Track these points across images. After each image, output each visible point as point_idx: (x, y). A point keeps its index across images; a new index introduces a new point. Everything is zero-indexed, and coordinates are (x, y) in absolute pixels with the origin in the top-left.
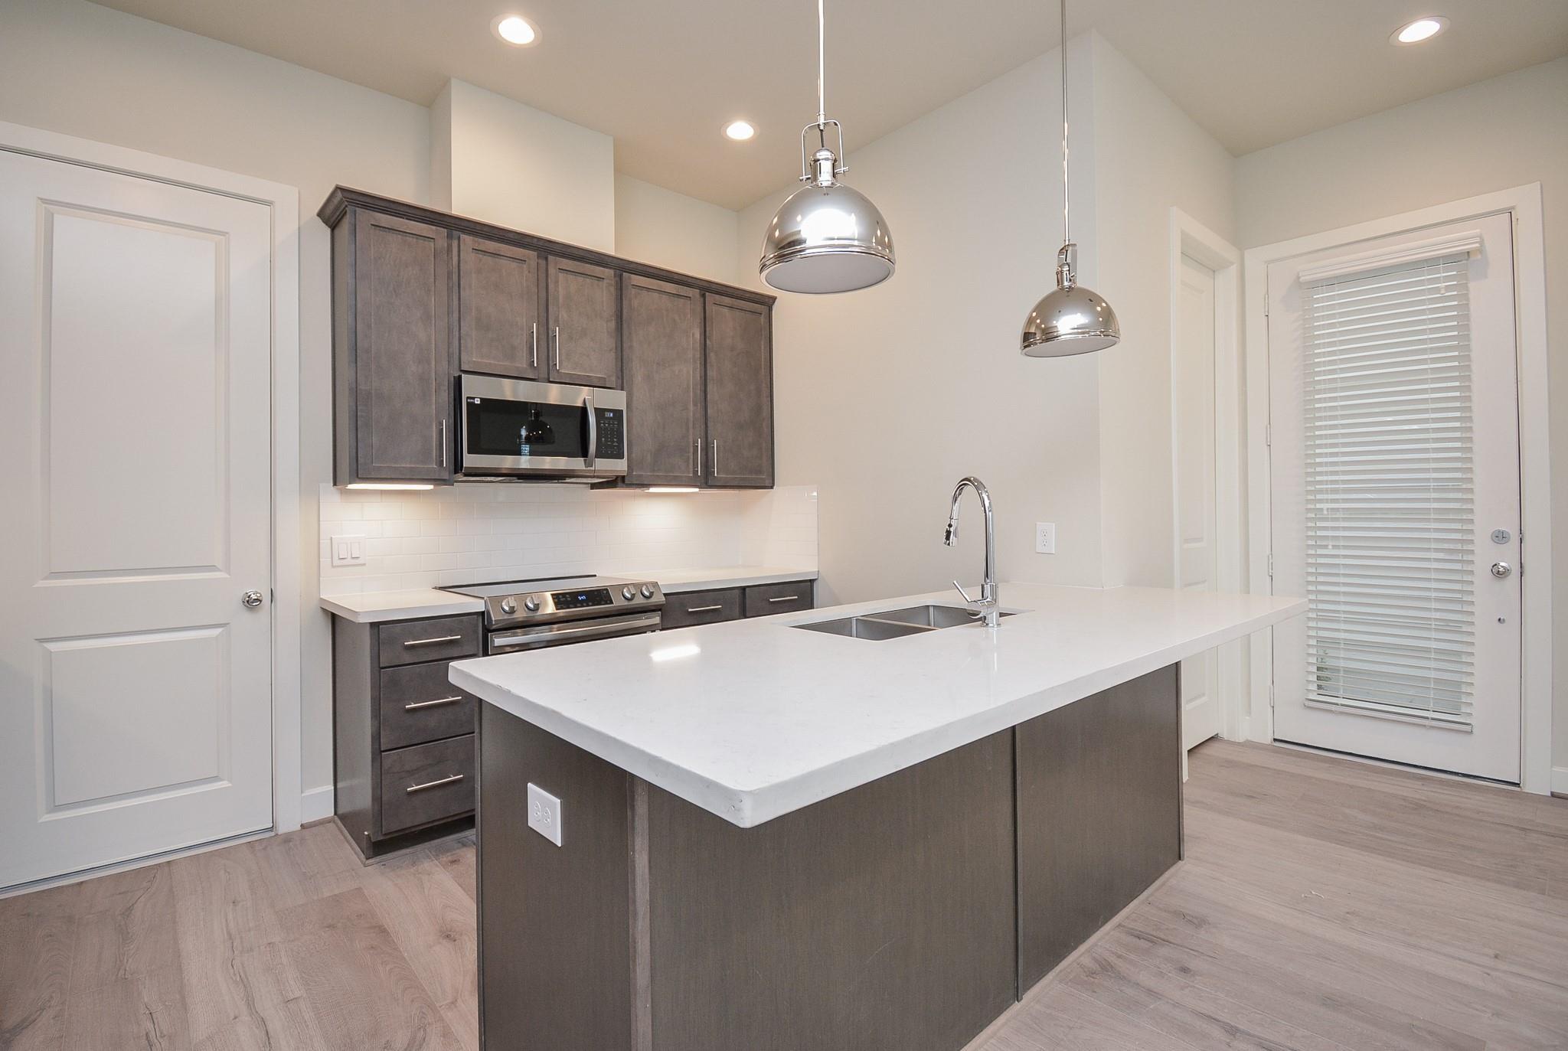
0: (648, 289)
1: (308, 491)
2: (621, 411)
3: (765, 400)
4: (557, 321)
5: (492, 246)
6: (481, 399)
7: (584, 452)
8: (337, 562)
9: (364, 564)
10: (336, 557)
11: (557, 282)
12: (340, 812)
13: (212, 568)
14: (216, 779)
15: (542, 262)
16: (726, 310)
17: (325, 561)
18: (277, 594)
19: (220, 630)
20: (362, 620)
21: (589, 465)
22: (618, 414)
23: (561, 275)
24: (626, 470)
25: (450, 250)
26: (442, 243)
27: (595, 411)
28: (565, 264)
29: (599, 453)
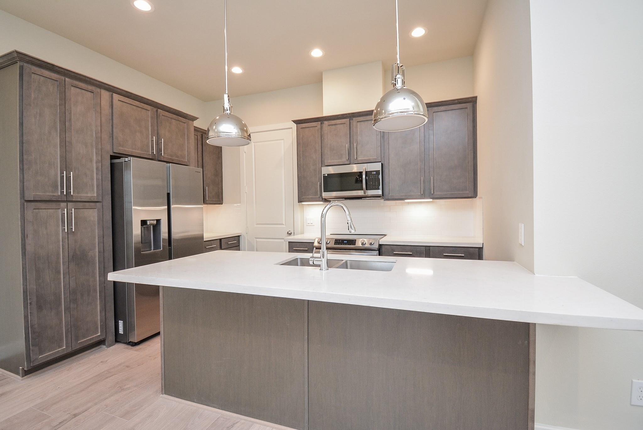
4: (356, 142)
5: (334, 122)
6: (327, 174)
7: (362, 189)
9: (314, 226)
10: (307, 223)
11: (357, 126)
13: (282, 224)
15: (351, 121)
16: (442, 113)
18: (295, 232)
19: (283, 240)
21: (365, 193)
22: (378, 172)
23: (358, 124)
24: (379, 192)
25: (321, 128)
26: (319, 126)
27: (366, 172)
28: (360, 119)
29: (368, 188)
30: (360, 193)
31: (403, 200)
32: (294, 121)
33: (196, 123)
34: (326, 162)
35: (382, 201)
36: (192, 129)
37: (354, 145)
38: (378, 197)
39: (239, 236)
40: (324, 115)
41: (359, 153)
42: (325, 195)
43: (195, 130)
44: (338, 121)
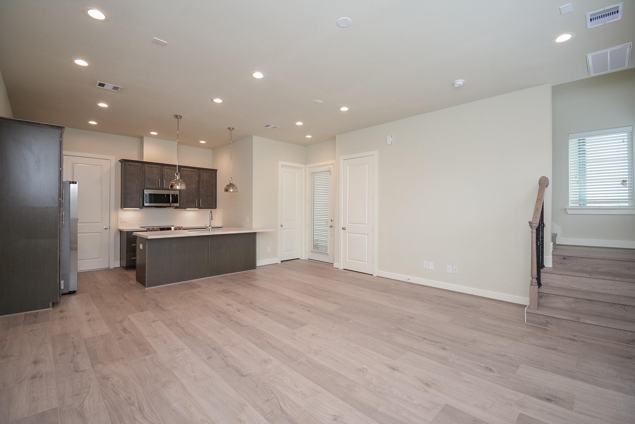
0: (185, 170)
1: (116, 209)
2: (178, 195)
3: (215, 191)
4: (164, 179)
5: (151, 166)
6: (148, 194)
7: (169, 202)
8: (121, 222)
11: (165, 171)
12: (122, 266)
13: (99, 223)
14: (99, 258)
15: (162, 167)
16: (205, 173)
17: (119, 222)
18: (110, 227)
19: (100, 233)
20: (125, 231)
23: (166, 169)
24: (178, 205)
25: (143, 167)
27: (172, 195)
28: (167, 167)
29: (173, 202)
30: (169, 205)
31: (186, 208)
32: (119, 160)
38: (177, 207)
41: (166, 184)
42: (145, 205)
44: (154, 166)
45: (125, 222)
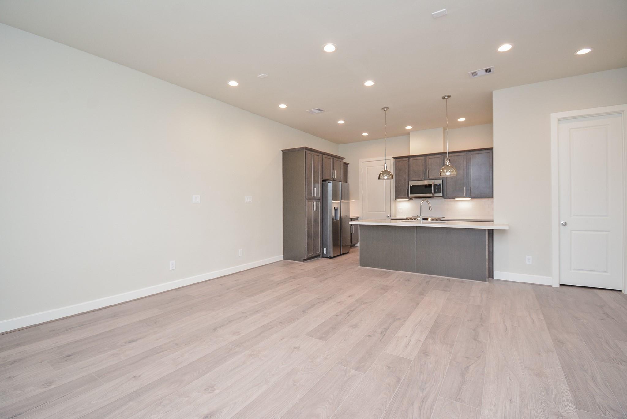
4: (428, 169)
5: (416, 158)
6: (412, 185)
7: (431, 193)
10: (398, 211)
11: (429, 161)
13: (384, 211)
15: (426, 158)
16: (476, 155)
21: (433, 195)
22: (440, 185)
23: (430, 159)
24: (441, 195)
25: (409, 161)
26: (408, 160)
27: (434, 184)
28: (430, 157)
29: (435, 192)
30: (431, 195)
31: (454, 198)
32: (393, 158)
33: (344, 161)
34: (411, 178)
35: (442, 199)
36: (343, 163)
37: (427, 171)
38: (441, 197)
39: (358, 218)
40: (410, 155)
41: (430, 174)
42: (410, 196)
43: (344, 164)
44: (418, 158)
45: (401, 212)
